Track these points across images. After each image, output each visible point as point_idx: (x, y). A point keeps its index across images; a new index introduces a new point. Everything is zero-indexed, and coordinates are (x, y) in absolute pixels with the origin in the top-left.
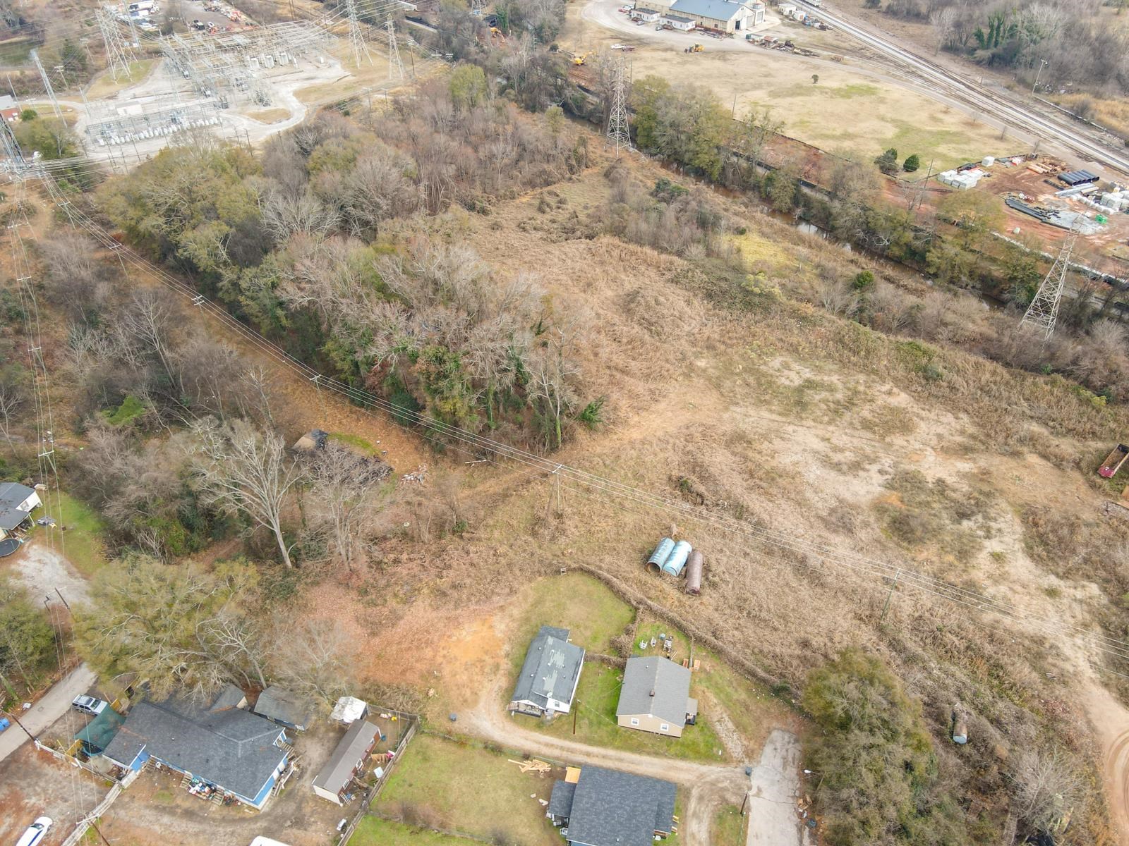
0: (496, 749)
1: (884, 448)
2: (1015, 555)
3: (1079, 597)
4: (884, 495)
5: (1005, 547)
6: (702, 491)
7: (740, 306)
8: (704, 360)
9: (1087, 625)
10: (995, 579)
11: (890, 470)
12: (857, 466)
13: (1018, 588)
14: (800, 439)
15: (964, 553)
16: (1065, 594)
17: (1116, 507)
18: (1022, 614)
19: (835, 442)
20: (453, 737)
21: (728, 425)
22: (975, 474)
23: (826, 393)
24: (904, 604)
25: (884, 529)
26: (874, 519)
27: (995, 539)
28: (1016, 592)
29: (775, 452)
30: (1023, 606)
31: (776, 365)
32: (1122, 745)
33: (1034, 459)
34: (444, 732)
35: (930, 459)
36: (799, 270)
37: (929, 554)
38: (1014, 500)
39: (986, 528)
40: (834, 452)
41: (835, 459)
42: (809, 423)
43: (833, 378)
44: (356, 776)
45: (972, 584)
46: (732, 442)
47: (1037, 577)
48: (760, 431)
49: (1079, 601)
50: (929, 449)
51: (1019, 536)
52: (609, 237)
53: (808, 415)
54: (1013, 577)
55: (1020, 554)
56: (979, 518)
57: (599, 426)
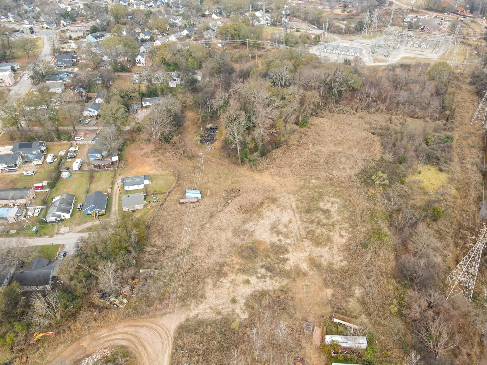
0: (113, 183)
1: (297, 240)
2: (251, 287)
3: (236, 311)
4: (264, 243)
5: (255, 284)
6: (232, 195)
7: (363, 179)
8: (317, 181)
9: (219, 313)
10: (232, 282)
11: (283, 243)
12: (278, 233)
13: (231, 290)
14: (285, 215)
15: (243, 271)
16: (235, 306)
17: (311, 326)
18: (216, 291)
19: (291, 225)
20: (114, 177)
21: (279, 196)
22: (300, 271)
23: (323, 217)
24: (200, 253)
25: (243, 245)
26: (248, 242)
27: (258, 280)
28: (228, 289)
29: (272, 210)
30: (221, 291)
31: (332, 199)
32: (159, 325)
33: (329, 292)
34: (115, 175)
35: (301, 255)
36: (426, 193)
37: (236, 260)
38: (290, 286)
39: (264, 277)
40: (284, 225)
41: (279, 226)
42: (298, 216)
43: (338, 217)
44: (99, 167)
45: (225, 275)
46: (269, 198)
47: (242, 296)
48: (282, 204)
49: (233, 311)
50: (308, 254)
51: (265, 288)
52: (379, 138)
53: (303, 215)
54: (237, 288)
55: (253, 289)
56: (269, 274)
57: (253, 168)
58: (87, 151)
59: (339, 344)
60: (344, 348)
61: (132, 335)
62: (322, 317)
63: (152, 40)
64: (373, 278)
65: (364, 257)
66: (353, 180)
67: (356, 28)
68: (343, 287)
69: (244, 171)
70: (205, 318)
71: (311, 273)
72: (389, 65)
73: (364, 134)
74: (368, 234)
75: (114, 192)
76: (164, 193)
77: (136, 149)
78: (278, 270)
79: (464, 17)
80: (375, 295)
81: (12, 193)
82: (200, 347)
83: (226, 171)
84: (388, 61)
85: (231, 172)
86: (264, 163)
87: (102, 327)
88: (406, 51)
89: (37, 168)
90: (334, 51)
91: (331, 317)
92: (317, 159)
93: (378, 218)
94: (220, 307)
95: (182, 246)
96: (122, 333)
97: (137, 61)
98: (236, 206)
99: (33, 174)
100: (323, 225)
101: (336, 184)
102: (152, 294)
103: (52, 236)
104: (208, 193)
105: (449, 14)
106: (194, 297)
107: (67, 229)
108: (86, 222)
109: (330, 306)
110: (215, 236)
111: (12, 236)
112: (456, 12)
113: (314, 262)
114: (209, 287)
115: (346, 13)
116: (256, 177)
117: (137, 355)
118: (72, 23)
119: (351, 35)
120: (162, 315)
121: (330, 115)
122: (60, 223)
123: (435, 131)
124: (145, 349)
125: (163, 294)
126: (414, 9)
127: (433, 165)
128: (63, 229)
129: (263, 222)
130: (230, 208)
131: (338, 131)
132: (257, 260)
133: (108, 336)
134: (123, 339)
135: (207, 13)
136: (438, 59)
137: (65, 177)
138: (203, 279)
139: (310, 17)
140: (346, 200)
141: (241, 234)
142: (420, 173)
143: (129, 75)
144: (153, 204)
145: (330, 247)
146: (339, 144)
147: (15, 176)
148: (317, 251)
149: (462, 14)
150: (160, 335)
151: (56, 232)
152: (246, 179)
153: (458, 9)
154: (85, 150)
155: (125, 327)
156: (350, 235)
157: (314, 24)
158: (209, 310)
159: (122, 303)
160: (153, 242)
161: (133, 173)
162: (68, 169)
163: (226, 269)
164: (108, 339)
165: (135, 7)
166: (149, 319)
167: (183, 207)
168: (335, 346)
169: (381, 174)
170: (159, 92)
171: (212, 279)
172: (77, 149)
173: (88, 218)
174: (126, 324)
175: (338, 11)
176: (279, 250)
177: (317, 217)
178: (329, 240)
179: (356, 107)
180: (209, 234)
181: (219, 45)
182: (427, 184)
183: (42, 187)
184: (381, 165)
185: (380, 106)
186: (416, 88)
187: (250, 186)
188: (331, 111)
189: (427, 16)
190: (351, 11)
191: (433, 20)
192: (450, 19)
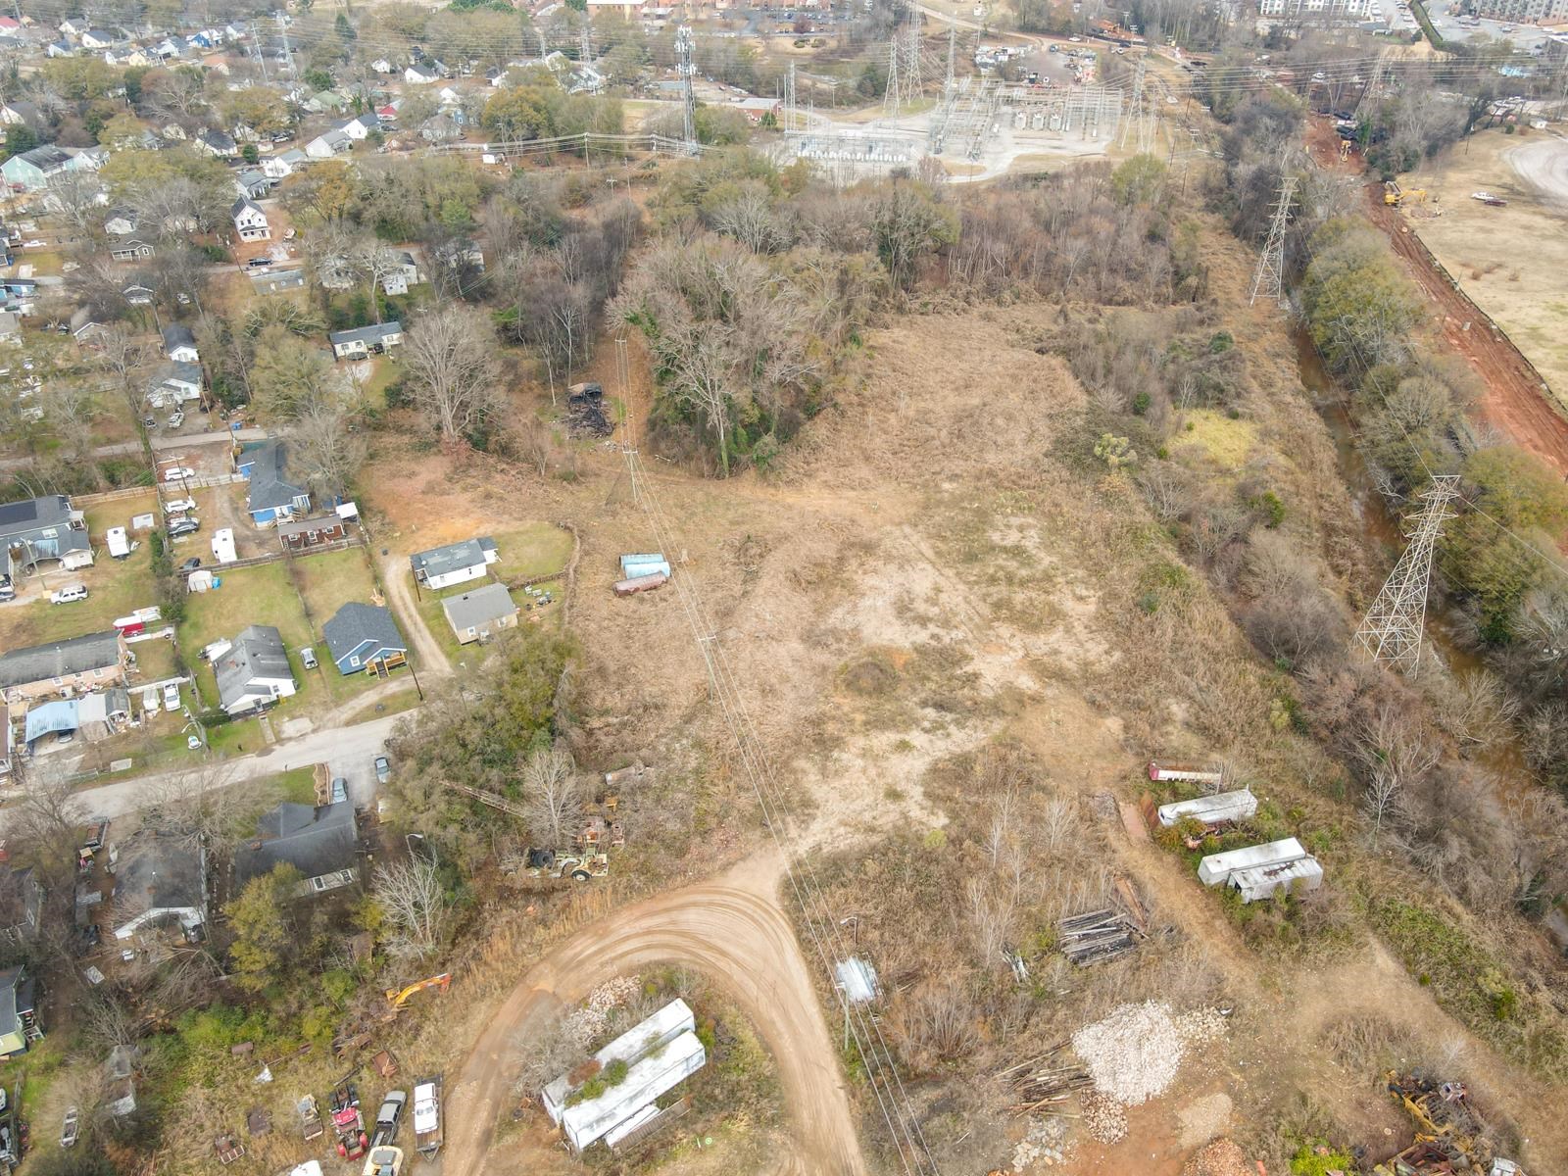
0: (377, 579)
1: (977, 626)
2: (922, 756)
3: (911, 814)
4: (900, 651)
5: (926, 745)
6: (752, 552)
7: (1069, 461)
8: (955, 485)
9: (872, 830)
10: (865, 753)
11: (947, 640)
12: (923, 621)
13: (872, 772)
14: (915, 576)
15: (876, 724)
16: (904, 804)
17: (1110, 803)
18: (836, 784)
19: (943, 597)
20: (370, 561)
21: (875, 535)
22: (1022, 694)
23: (1015, 564)
24: (747, 702)
25: (847, 666)
26: (852, 656)
27: (930, 736)
28: (864, 771)
29: (875, 571)
30: (847, 782)
31: (1015, 521)
32: (727, 894)
33: (1113, 724)
34: (370, 556)
35: (1005, 659)
36: (1226, 472)
37: (847, 703)
38: (1016, 729)
39: (938, 727)
40: (926, 601)
41: (915, 605)
42: (951, 573)
43: (1049, 559)
44: (304, 540)
45: (838, 742)
46: (853, 545)
47: (908, 779)
48: (894, 552)
49: (905, 816)
50: (1021, 653)
51: (958, 751)
52: (1060, 358)
53: (961, 569)
54: (884, 764)
55: (928, 759)
56: (949, 717)
57: (772, 477)
58: (226, 505)
59: (1197, 817)
60: (1214, 824)
61: (669, 932)
62: (1125, 778)
63: (251, 157)
64: (1202, 668)
65: (1158, 632)
66: (1046, 468)
67: (860, 87)
68: (1139, 706)
69: (746, 491)
70: (842, 847)
71: (1049, 693)
72: (995, 179)
73: (1019, 355)
74: (1142, 579)
75: (397, 602)
76: (558, 577)
77: (393, 476)
78: (969, 703)
79: (1124, 44)
80: (1222, 705)
81: (59, 656)
82: (869, 909)
83: (700, 495)
84: (985, 169)
85: (715, 498)
86: (793, 461)
87: (571, 935)
88: (1018, 140)
89: (83, 578)
91: (1148, 773)
92: (932, 431)
93: (1149, 539)
94: (867, 816)
95: (684, 700)
96: (637, 935)
97: (240, 227)
98: (781, 577)
99: (84, 595)
100: (1022, 583)
101: (1006, 484)
102: (669, 826)
103: (266, 751)
104: (684, 558)
105: (1083, 40)
106: (785, 808)
107: (304, 724)
108: (356, 693)
109: (1130, 753)
110: (759, 655)
111: (124, 776)
112: (1097, 34)
113: (1045, 669)
114: (812, 777)
116: (790, 500)
117: (710, 971)
119: (855, 108)
120: (725, 868)
121: (904, 319)
122: (270, 712)
123: (1181, 327)
124: (723, 953)
125: (700, 821)
126: (990, 30)
127: (1212, 407)
128: (289, 728)
129: (867, 602)
130: (765, 582)
131: (948, 355)
132: (899, 692)
133: (601, 951)
134: (648, 947)
135: (382, 66)
136: (1105, 155)
137: (202, 587)
138: (786, 764)
139: (717, 63)
140: (1051, 516)
141: (831, 640)
142: (1190, 428)
143: (233, 273)
144: (544, 610)
145: (1066, 626)
146: (967, 387)
147: (21, 612)
148: (1041, 643)
149: (1115, 36)
150: (744, 913)
151: (270, 737)
152: (765, 508)
153: (1102, 26)
154: (222, 503)
155: (637, 919)
156: (1100, 593)
157: (736, 85)
158: (842, 830)
159: (594, 865)
160: (597, 702)
161: (424, 541)
162: (197, 563)
163: (831, 728)
164: (607, 957)
165: (110, 59)
166: (691, 887)
167: (631, 603)
168: (1189, 825)
169: (1114, 440)
170: (375, 310)
171: (808, 758)
172: (191, 503)
173: (355, 682)
174: (637, 913)
175: (786, 43)
176: (947, 658)
177: (1002, 568)
178: (1056, 614)
179: (964, 290)
180: (746, 655)
181: (489, 159)
182: (1214, 450)
183: (140, 628)
184: (1096, 421)
185: (1022, 285)
186: (1103, 227)
187: (787, 526)
188: (900, 309)
189: (1030, 47)
190: (823, 43)
191: (1049, 57)
192: (1090, 53)
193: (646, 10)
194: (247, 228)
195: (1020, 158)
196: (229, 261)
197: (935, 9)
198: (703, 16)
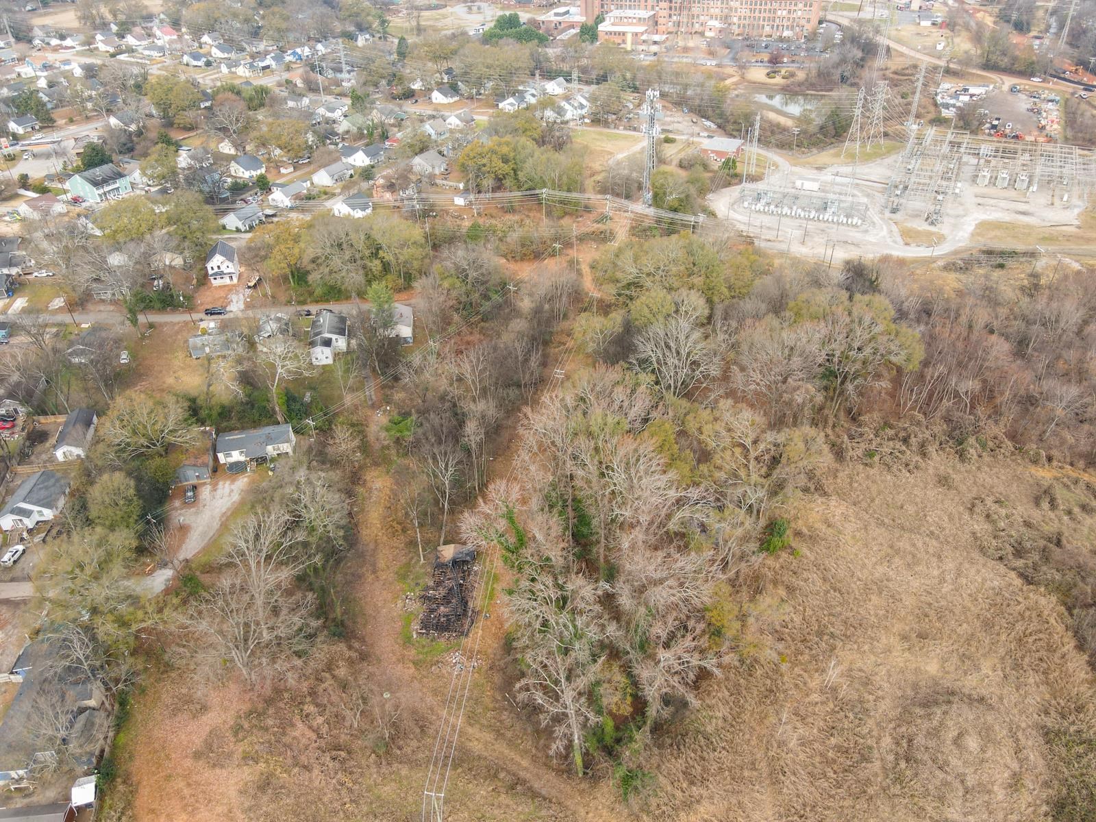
57: (635, 800)
63: (263, 185)
67: (823, 127)
73: (994, 577)
77: (177, 709)
84: (941, 238)
88: (980, 200)
90: (786, 210)
97: (210, 272)
105: (1044, 81)
112: (1059, 75)
115: (778, 80)
118: (42, 128)
119: (815, 150)
121: (844, 477)
126: (952, 66)
131: (898, 561)
135: (417, 86)
136: (1079, 227)
143: (186, 323)
146: (920, 635)
149: (1077, 78)
153: (1064, 67)
157: (708, 118)
165: (224, 69)
170: (276, 403)
175: (758, 74)
181: (460, 201)
185: (990, 429)
188: (839, 456)
189: (991, 87)
190: (792, 75)
191: (1010, 98)
192: (1052, 96)
193: (644, 37)
194: (216, 274)
195: (983, 226)
196: (190, 309)
197: (899, 41)
198: (691, 44)
